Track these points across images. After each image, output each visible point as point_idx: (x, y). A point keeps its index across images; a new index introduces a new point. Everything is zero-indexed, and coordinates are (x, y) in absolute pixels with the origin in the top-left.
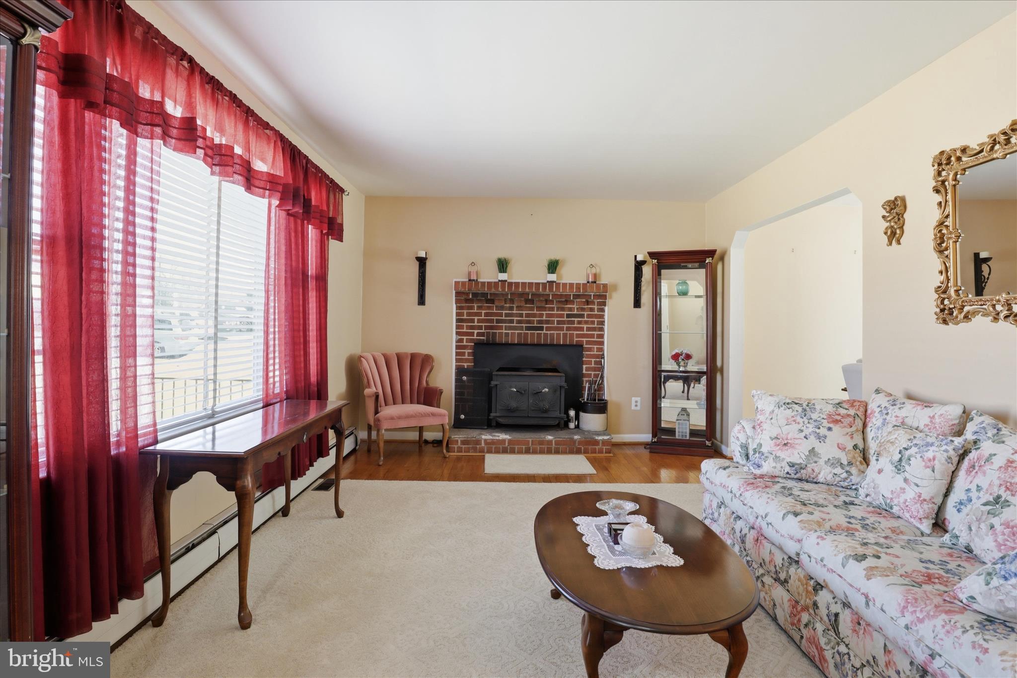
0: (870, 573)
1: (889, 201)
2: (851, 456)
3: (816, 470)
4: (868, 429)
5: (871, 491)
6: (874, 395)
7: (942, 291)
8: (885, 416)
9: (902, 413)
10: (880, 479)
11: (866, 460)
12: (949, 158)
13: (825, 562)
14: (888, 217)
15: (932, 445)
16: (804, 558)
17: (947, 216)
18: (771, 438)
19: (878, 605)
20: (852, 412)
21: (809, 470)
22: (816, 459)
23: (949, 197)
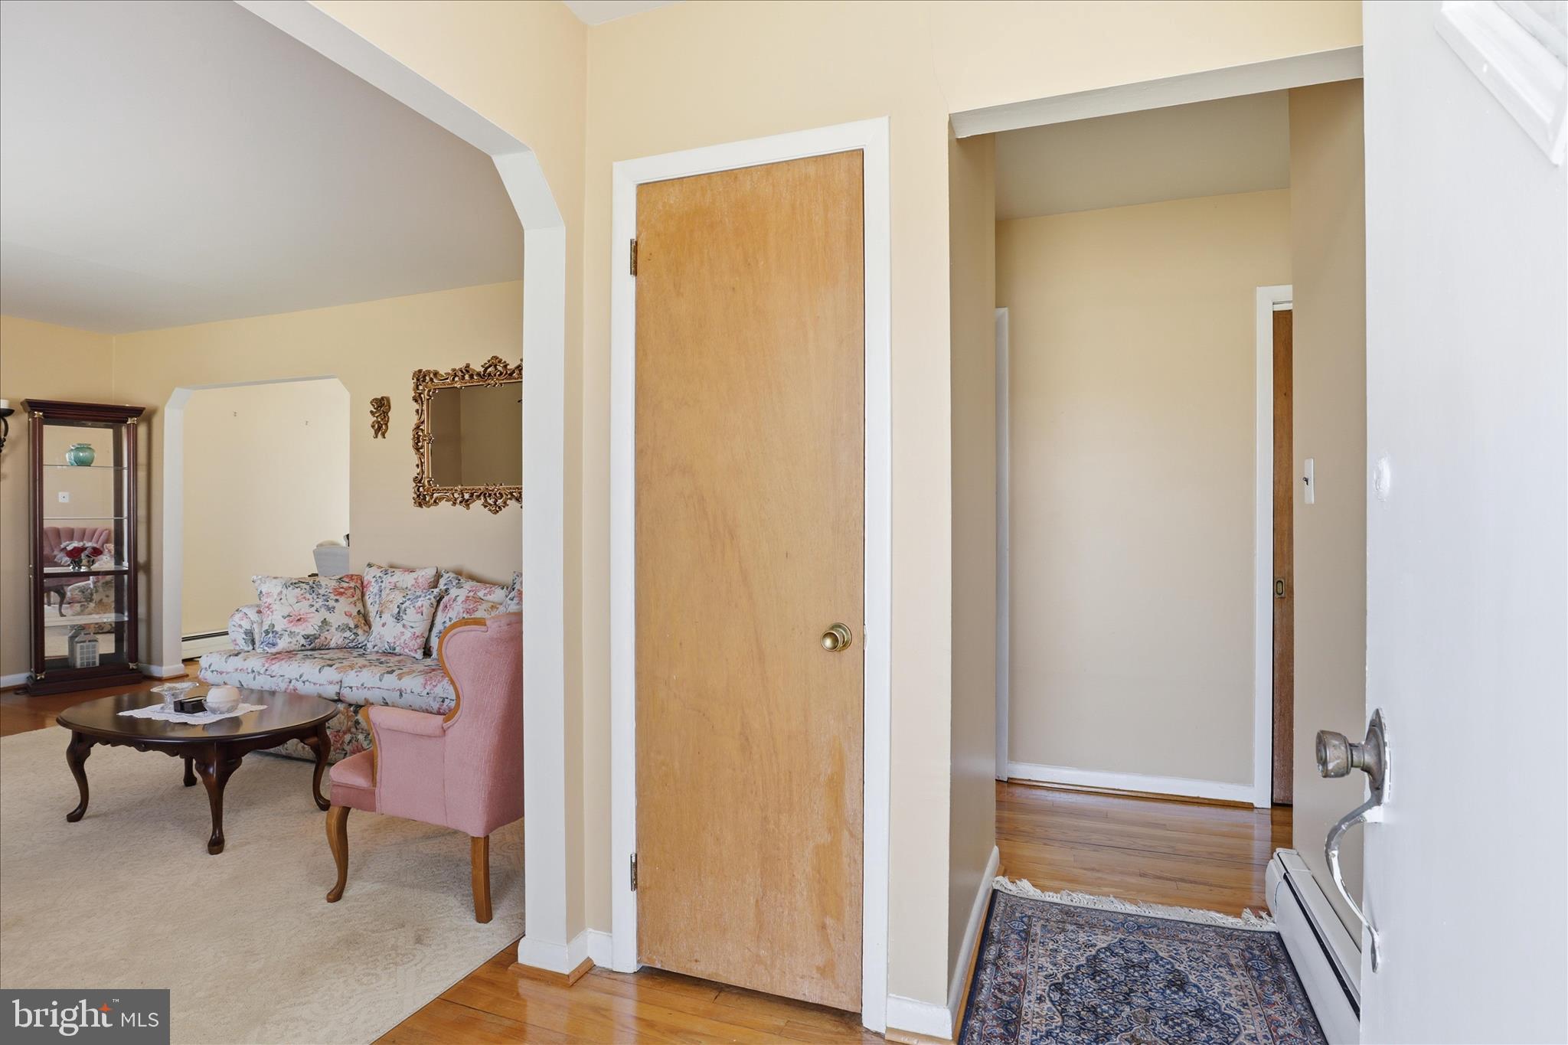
0: (400, 677)
1: (376, 399)
2: (355, 620)
3: (329, 637)
4: (367, 597)
5: (378, 642)
6: (367, 569)
7: (418, 480)
8: (380, 584)
9: (394, 579)
10: (383, 631)
11: (368, 623)
12: (424, 376)
13: (365, 686)
14: (376, 413)
15: (420, 596)
16: (345, 692)
17: (423, 422)
18: (283, 617)
19: (409, 691)
20: (352, 584)
21: (323, 638)
22: (328, 628)
23: (425, 407)
